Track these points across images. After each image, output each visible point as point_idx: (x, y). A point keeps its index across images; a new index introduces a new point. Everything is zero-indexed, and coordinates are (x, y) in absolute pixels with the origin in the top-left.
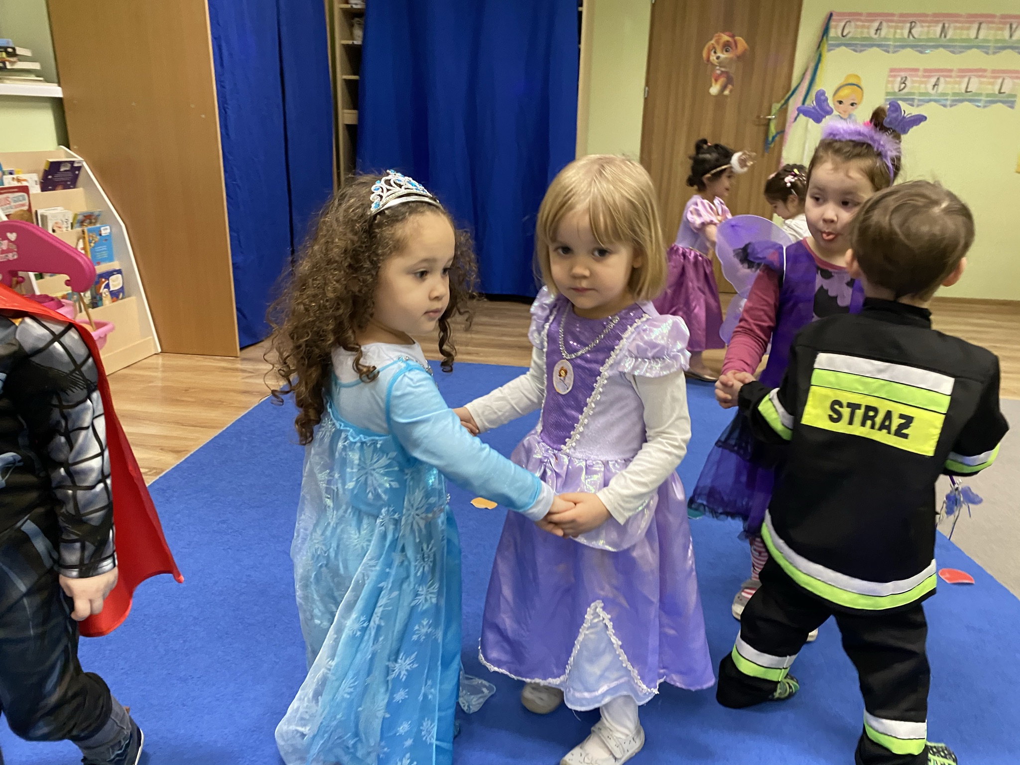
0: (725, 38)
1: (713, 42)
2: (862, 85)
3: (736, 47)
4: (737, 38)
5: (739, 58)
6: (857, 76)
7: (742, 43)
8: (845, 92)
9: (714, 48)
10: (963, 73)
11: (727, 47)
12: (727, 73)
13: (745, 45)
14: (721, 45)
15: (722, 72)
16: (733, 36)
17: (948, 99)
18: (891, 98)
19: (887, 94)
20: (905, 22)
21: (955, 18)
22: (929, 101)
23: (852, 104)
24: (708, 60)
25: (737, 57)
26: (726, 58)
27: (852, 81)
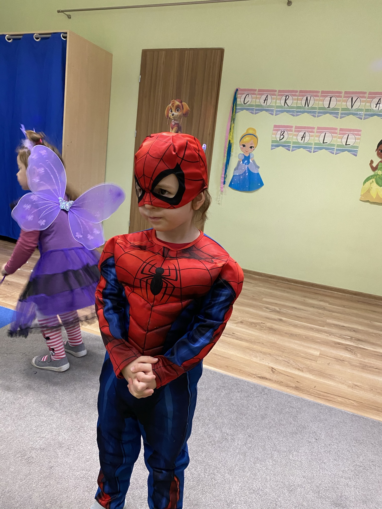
0: (177, 103)
1: (170, 105)
2: (257, 134)
3: (183, 109)
4: (183, 103)
5: (185, 115)
6: (254, 130)
7: (186, 106)
8: (247, 139)
9: (171, 109)
10: (321, 129)
11: (178, 108)
12: (178, 124)
13: (188, 108)
14: (175, 106)
15: (175, 123)
16: (181, 102)
17: (312, 147)
18: (276, 145)
19: (273, 141)
20: (282, 95)
21: (314, 93)
22: (299, 147)
23: (251, 147)
24: (168, 116)
25: (183, 114)
26: (178, 115)
27: (251, 132)
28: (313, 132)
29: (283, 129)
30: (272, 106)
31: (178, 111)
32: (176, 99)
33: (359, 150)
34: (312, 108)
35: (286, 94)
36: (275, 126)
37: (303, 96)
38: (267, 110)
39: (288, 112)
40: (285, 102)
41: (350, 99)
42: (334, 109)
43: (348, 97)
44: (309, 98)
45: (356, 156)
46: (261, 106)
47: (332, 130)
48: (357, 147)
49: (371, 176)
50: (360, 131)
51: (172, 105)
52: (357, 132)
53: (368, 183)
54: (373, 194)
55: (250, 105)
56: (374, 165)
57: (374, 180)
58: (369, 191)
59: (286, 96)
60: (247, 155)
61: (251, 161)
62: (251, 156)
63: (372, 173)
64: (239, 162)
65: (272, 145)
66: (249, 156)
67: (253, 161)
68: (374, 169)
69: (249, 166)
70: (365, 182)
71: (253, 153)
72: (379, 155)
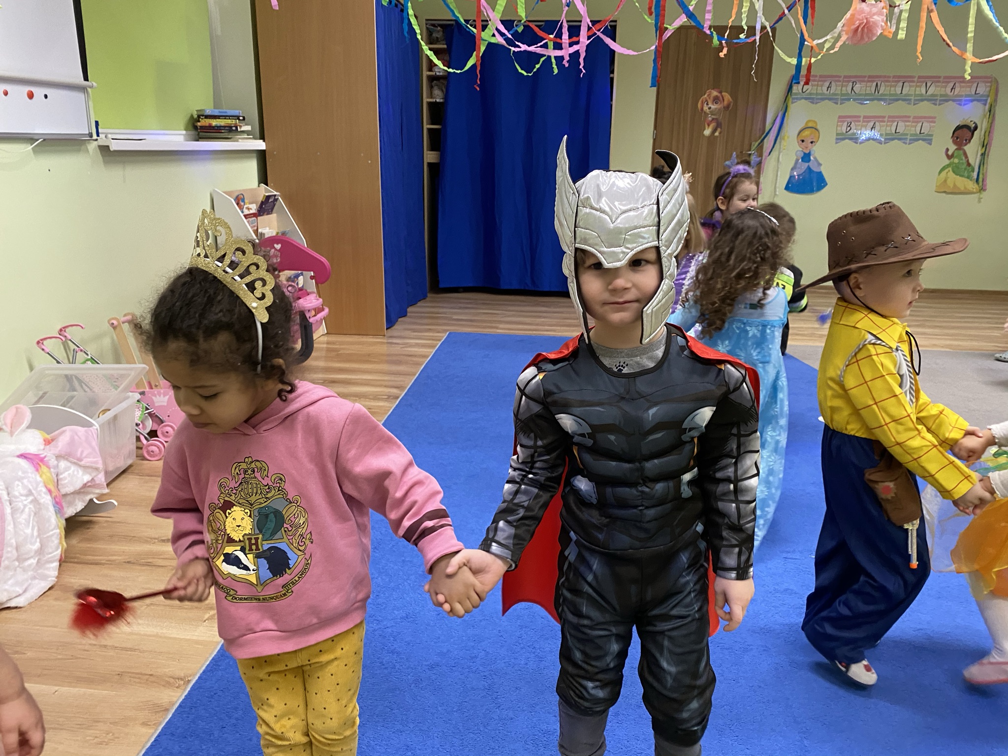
0: (715, 93)
1: (706, 96)
2: (818, 127)
3: (723, 100)
4: (723, 94)
5: (727, 108)
6: (815, 122)
7: (727, 97)
8: (807, 133)
9: (707, 101)
10: (893, 118)
11: (716, 100)
12: (716, 119)
13: (731, 100)
14: (712, 98)
15: (713, 119)
16: (721, 92)
17: (883, 138)
18: (840, 138)
19: (837, 134)
20: (849, 82)
21: (886, 79)
23: (812, 142)
24: (702, 109)
25: (724, 107)
26: (716, 108)
27: (810, 125)
28: (884, 121)
29: (849, 120)
30: (836, 95)
31: (716, 103)
32: (713, 89)
33: (934, 138)
34: (882, 95)
35: (853, 80)
36: (840, 117)
37: (873, 82)
38: (830, 99)
39: (854, 100)
40: (852, 89)
41: (924, 84)
42: (906, 95)
43: (922, 82)
44: (879, 85)
45: (930, 144)
46: (823, 94)
47: (905, 118)
48: (932, 135)
49: (947, 165)
50: (935, 118)
51: (708, 96)
52: (932, 119)
53: (944, 174)
54: (950, 183)
55: (811, 94)
56: (950, 153)
57: (950, 169)
58: (945, 181)
59: (853, 82)
60: (807, 152)
61: (812, 158)
62: (812, 153)
63: (947, 162)
64: (797, 160)
65: (837, 139)
66: (810, 152)
67: (815, 158)
68: (949, 157)
69: (810, 164)
70: (940, 172)
71: (814, 148)
72: (955, 142)
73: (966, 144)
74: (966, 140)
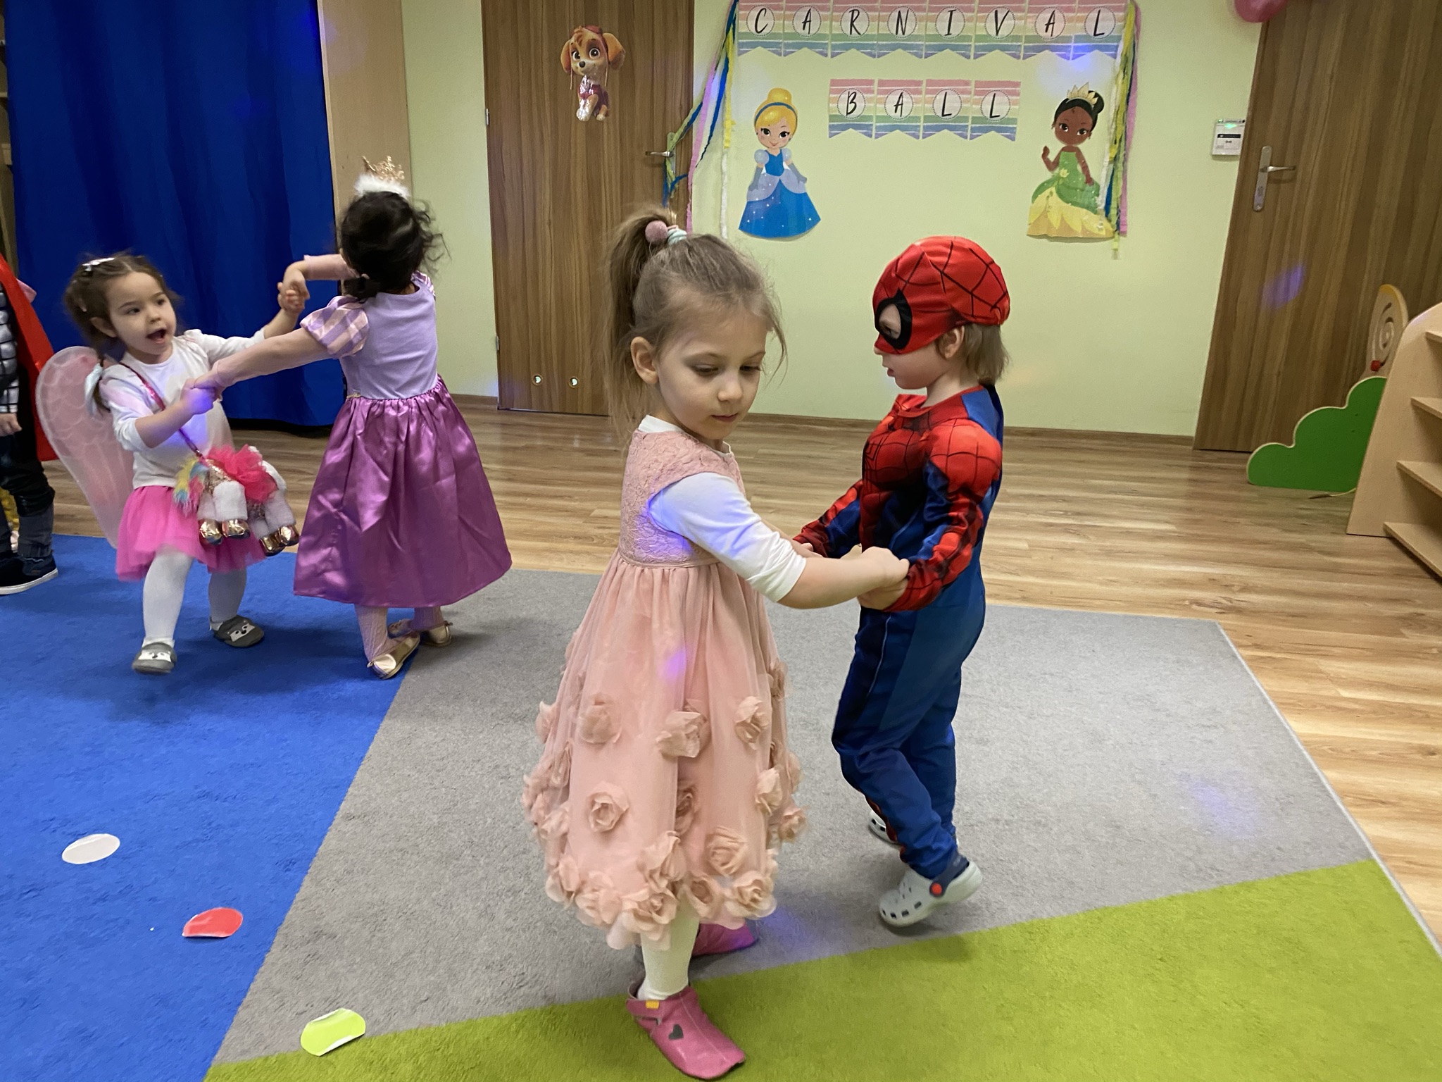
0: (590, 35)
1: (573, 40)
2: (794, 104)
3: (607, 49)
4: (606, 35)
5: (613, 64)
6: (787, 93)
7: (614, 43)
8: (771, 115)
9: (575, 50)
10: (935, 85)
11: (593, 48)
12: (598, 86)
13: (620, 47)
14: (584, 43)
16: (600, 33)
17: (919, 126)
18: (838, 125)
19: (832, 118)
20: (844, 10)
21: (915, 4)
22: (892, 128)
23: (783, 134)
24: (569, 67)
25: (609, 63)
26: (595, 65)
27: (779, 98)
28: (919, 92)
29: (852, 89)
30: (824, 36)
31: (593, 54)
32: (586, 27)
33: (1019, 127)
34: (912, 37)
35: (853, 6)
36: (834, 83)
37: (891, 10)
38: (811, 46)
39: (859, 47)
40: (852, 25)
41: (993, 14)
42: (960, 38)
43: (988, 10)
44: (903, 16)
45: (1013, 139)
46: (796, 35)
47: (960, 86)
48: (1014, 121)
49: (1048, 182)
50: (1017, 84)
51: (577, 40)
52: (1011, 88)
53: (1041, 198)
54: (1055, 219)
55: (771, 35)
56: (1052, 157)
57: (1053, 189)
59: (853, 11)
60: (776, 154)
61: (785, 166)
62: (786, 155)
63: (1048, 175)
65: (831, 127)
66: (781, 155)
68: (1052, 166)
70: (1035, 196)
71: (789, 146)
72: (1060, 135)
73: (1081, 140)
74: (1082, 132)
